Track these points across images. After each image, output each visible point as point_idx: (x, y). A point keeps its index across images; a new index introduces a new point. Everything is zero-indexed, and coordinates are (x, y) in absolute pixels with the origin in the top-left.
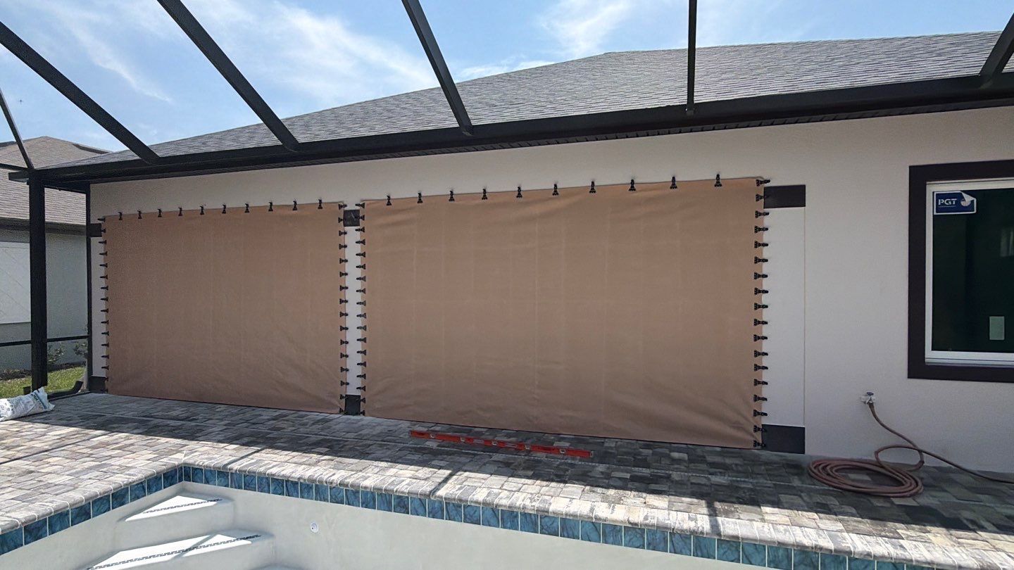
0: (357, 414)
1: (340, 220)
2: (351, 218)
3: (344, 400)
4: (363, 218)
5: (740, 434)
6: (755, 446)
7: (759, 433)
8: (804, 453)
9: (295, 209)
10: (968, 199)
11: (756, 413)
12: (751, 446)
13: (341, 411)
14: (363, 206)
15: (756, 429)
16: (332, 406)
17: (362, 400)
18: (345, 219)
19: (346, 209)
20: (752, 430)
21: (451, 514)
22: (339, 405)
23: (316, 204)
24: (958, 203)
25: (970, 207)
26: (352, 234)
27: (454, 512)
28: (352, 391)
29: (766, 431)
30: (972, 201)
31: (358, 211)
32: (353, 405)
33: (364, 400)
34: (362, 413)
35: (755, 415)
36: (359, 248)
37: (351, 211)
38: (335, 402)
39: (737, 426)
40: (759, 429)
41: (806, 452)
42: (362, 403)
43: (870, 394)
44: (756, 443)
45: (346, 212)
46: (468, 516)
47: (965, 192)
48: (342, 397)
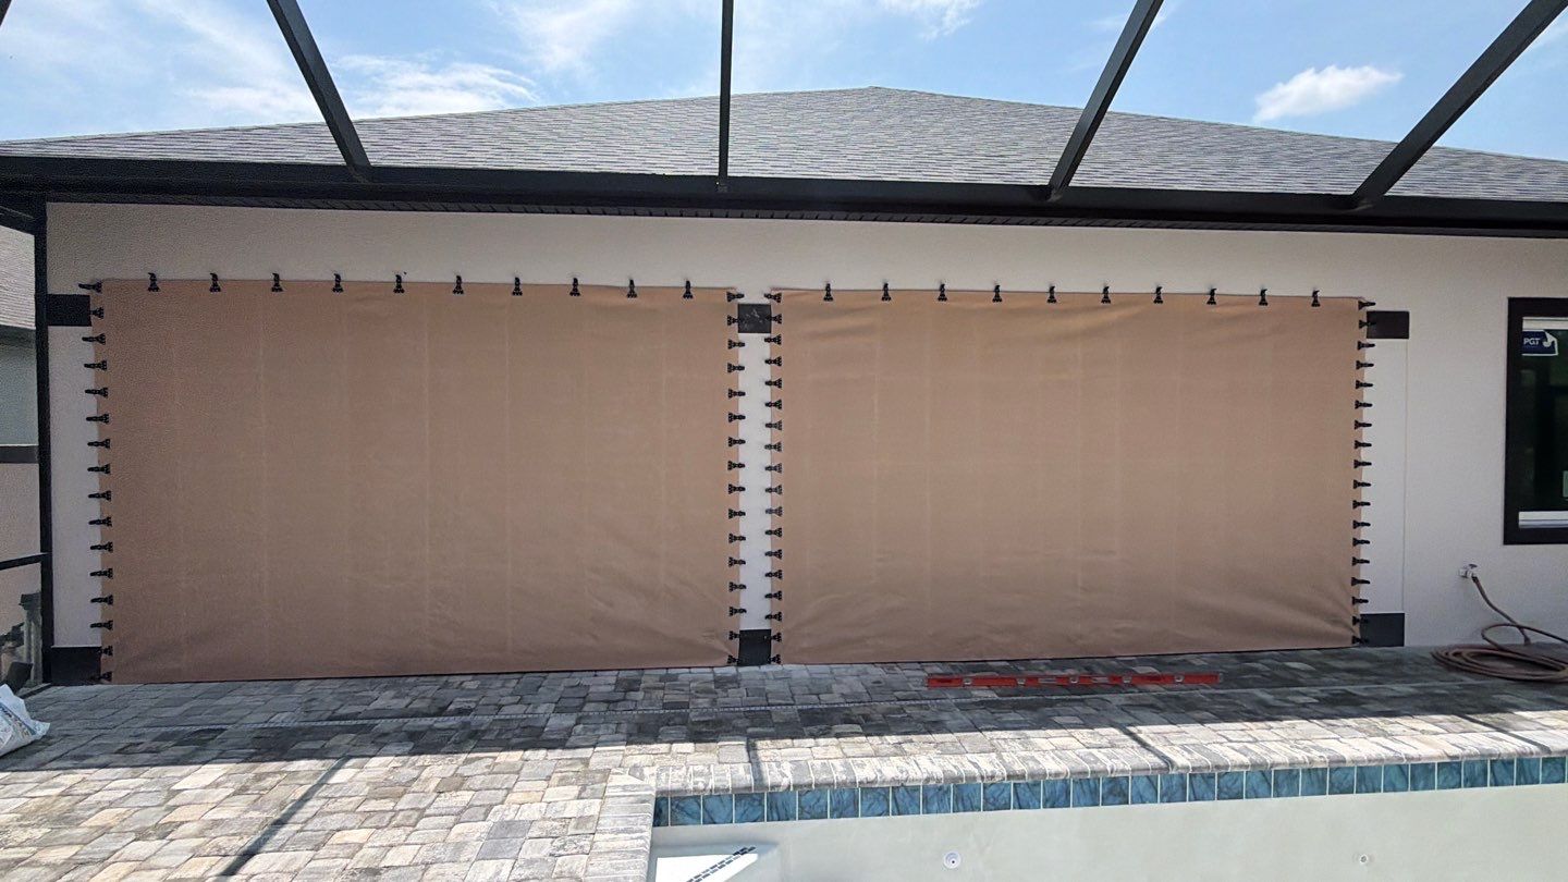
0: (768, 661)
1: (730, 321)
2: (756, 318)
3: (737, 641)
4: (778, 319)
5: (1339, 630)
6: (1353, 643)
7: (1358, 626)
8: (1402, 645)
9: (632, 294)
10: (1551, 339)
11: (1356, 601)
12: (1349, 643)
13: (731, 660)
14: (777, 298)
15: (1355, 621)
16: (713, 653)
17: (774, 638)
18: (740, 320)
19: (741, 301)
20: (1350, 622)
21: (1197, 790)
22: (726, 650)
23: (678, 288)
24: (1541, 342)
25: (1551, 350)
26: (755, 347)
27: (1204, 786)
28: (753, 621)
29: (1366, 621)
30: (1553, 342)
31: (768, 306)
32: (756, 647)
33: (778, 637)
34: (774, 659)
35: (1354, 603)
36: (767, 372)
37: (753, 306)
38: (718, 644)
39: (1336, 622)
40: (1358, 620)
41: (1406, 643)
42: (773, 642)
43: (1473, 566)
44: (1355, 640)
45: (741, 307)
46: (1225, 790)
47: (1549, 331)
48: (732, 635)
